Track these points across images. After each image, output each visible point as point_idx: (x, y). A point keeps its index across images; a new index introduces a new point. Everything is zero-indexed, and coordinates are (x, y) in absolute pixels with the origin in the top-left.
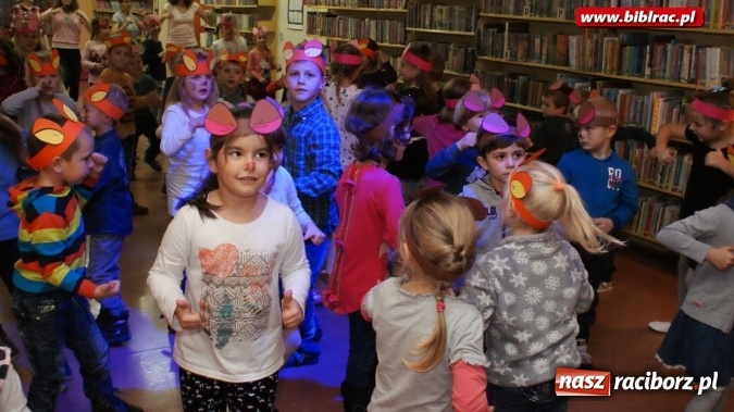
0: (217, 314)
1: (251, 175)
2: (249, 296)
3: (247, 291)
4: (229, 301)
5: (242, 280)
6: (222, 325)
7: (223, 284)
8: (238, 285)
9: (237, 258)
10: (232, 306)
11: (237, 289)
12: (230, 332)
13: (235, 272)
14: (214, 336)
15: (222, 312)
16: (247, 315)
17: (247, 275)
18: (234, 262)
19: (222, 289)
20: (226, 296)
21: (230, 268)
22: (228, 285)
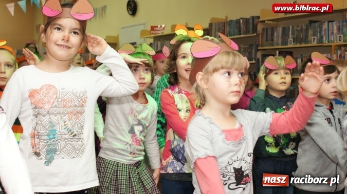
0: (45, 137)
1: (66, 44)
2: (67, 122)
3: (66, 118)
4: (54, 126)
5: (62, 110)
6: (49, 145)
7: (48, 113)
8: (59, 113)
9: (56, 93)
10: (56, 130)
11: (58, 117)
12: (55, 151)
13: (56, 104)
14: (43, 156)
15: (49, 135)
16: (66, 137)
17: (65, 106)
18: (55, 97)
19: (47, 117)
20: (51, 122)
21: (52, 101)
22: (52, 113)
